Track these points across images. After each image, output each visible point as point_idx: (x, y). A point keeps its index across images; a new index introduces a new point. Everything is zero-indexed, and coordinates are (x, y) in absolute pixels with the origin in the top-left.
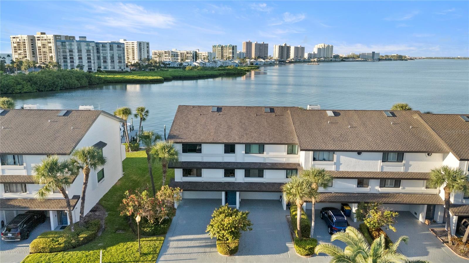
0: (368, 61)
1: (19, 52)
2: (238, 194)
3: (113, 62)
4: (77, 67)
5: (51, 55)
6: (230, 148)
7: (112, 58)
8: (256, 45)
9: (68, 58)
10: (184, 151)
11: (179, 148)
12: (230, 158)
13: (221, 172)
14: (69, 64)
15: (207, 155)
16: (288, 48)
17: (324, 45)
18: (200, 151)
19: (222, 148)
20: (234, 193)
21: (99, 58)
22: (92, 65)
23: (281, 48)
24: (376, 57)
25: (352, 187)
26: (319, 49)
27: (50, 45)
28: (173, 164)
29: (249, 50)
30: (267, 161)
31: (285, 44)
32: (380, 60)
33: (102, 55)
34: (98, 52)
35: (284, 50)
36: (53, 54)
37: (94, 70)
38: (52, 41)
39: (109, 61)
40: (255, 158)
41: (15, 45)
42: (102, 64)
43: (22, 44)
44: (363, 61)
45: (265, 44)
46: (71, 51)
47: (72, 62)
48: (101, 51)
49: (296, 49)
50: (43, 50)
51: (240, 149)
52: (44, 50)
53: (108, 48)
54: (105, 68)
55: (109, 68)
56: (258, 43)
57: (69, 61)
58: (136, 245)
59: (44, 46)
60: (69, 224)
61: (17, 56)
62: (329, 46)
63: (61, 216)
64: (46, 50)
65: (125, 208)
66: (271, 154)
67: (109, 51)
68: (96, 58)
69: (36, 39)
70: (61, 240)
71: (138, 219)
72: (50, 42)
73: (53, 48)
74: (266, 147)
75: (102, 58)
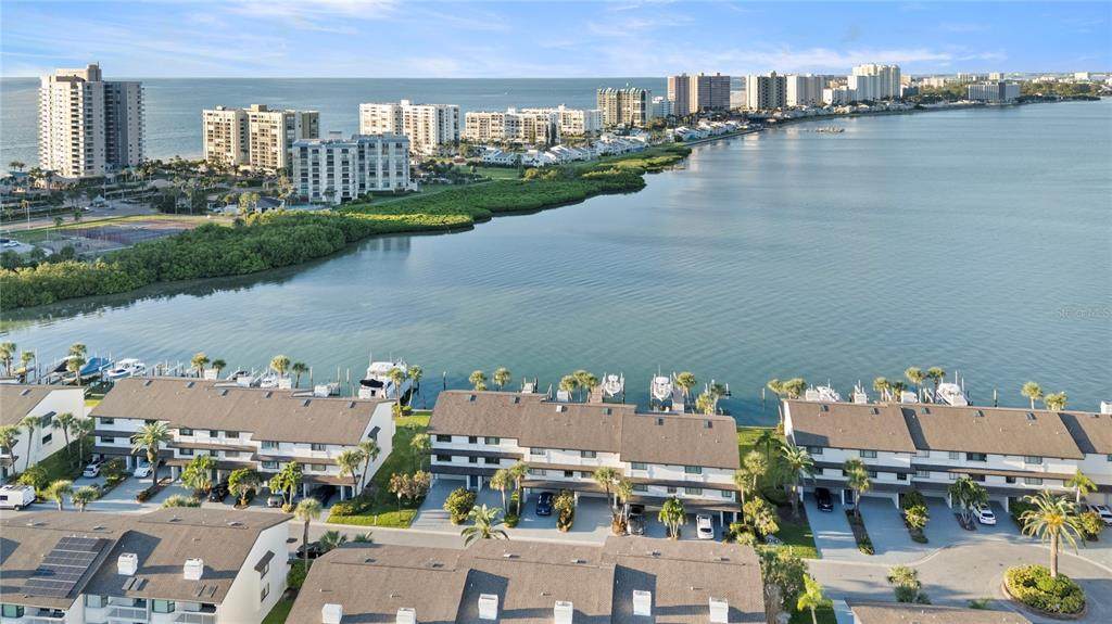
0: (987, 107)
1: (217, 140)
2: (479, 478)
3: (386, 174)
4: (325, 194)
5: (274, 149)
6: (473, 440)
7: (386, 167)
8: (702, 80)
9: (310, 175)
10: (438, 440)
11: (434, 438)
12: (472, 447)
13: (467, 459)
14: (311, 187)
15: (457, 444)
16: (782, 82)
17: (876, 69)
18: (450, 440)
19: (467, 439)
20: (476, 477)
21: (362, 168)
22: (351, 186)
23: (764, 83)
24: (1010, 95)
25: (560, 476)
26: (861, 79)
27: (274, 131)
28: (429, 453)
29: (682, 94)
30: (502, 451)
31: (774, 74)
32: (1021, 101)
33: (367, 162)
34: (362, 157)
35: (771, 88)
36: (279, 149)
37: (354, 195)
38: (278, 125)
39: (380, 173)
40: (492, 448)
41: (212, 128)
42: (367, 179)
43: (224, 127)
44: (974, 106)
45: (722, 78)
46: (316, 164)
47: (316, 182)
48: (366, 156)
49: (802, 81)
50: (260, 139)
51: (481, 441)
52: (263, 139)
53: (380, 150)
54: (373, 185)
55: (380, 187)
56: (705, 75)
57: (311, 181)
58: (398, 514)
59: (263, 132)
60: (353, 495)
61: (212, 149)
62: (888, 69)
63: (348, 489)
64: (267, 140)
65: (392, 486)
66: (505, 445)
67: (380, 156)
68: (357, 168)
69: (250, 118)
70: (350, 508)
71: (399, 495)
72: (275, 127)
73: (280, 138)
74: (501, 440)
75: (367, 168)
